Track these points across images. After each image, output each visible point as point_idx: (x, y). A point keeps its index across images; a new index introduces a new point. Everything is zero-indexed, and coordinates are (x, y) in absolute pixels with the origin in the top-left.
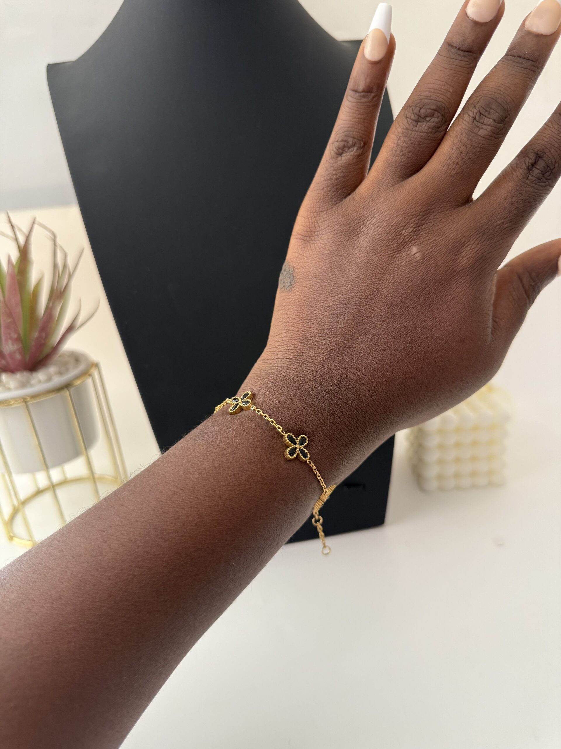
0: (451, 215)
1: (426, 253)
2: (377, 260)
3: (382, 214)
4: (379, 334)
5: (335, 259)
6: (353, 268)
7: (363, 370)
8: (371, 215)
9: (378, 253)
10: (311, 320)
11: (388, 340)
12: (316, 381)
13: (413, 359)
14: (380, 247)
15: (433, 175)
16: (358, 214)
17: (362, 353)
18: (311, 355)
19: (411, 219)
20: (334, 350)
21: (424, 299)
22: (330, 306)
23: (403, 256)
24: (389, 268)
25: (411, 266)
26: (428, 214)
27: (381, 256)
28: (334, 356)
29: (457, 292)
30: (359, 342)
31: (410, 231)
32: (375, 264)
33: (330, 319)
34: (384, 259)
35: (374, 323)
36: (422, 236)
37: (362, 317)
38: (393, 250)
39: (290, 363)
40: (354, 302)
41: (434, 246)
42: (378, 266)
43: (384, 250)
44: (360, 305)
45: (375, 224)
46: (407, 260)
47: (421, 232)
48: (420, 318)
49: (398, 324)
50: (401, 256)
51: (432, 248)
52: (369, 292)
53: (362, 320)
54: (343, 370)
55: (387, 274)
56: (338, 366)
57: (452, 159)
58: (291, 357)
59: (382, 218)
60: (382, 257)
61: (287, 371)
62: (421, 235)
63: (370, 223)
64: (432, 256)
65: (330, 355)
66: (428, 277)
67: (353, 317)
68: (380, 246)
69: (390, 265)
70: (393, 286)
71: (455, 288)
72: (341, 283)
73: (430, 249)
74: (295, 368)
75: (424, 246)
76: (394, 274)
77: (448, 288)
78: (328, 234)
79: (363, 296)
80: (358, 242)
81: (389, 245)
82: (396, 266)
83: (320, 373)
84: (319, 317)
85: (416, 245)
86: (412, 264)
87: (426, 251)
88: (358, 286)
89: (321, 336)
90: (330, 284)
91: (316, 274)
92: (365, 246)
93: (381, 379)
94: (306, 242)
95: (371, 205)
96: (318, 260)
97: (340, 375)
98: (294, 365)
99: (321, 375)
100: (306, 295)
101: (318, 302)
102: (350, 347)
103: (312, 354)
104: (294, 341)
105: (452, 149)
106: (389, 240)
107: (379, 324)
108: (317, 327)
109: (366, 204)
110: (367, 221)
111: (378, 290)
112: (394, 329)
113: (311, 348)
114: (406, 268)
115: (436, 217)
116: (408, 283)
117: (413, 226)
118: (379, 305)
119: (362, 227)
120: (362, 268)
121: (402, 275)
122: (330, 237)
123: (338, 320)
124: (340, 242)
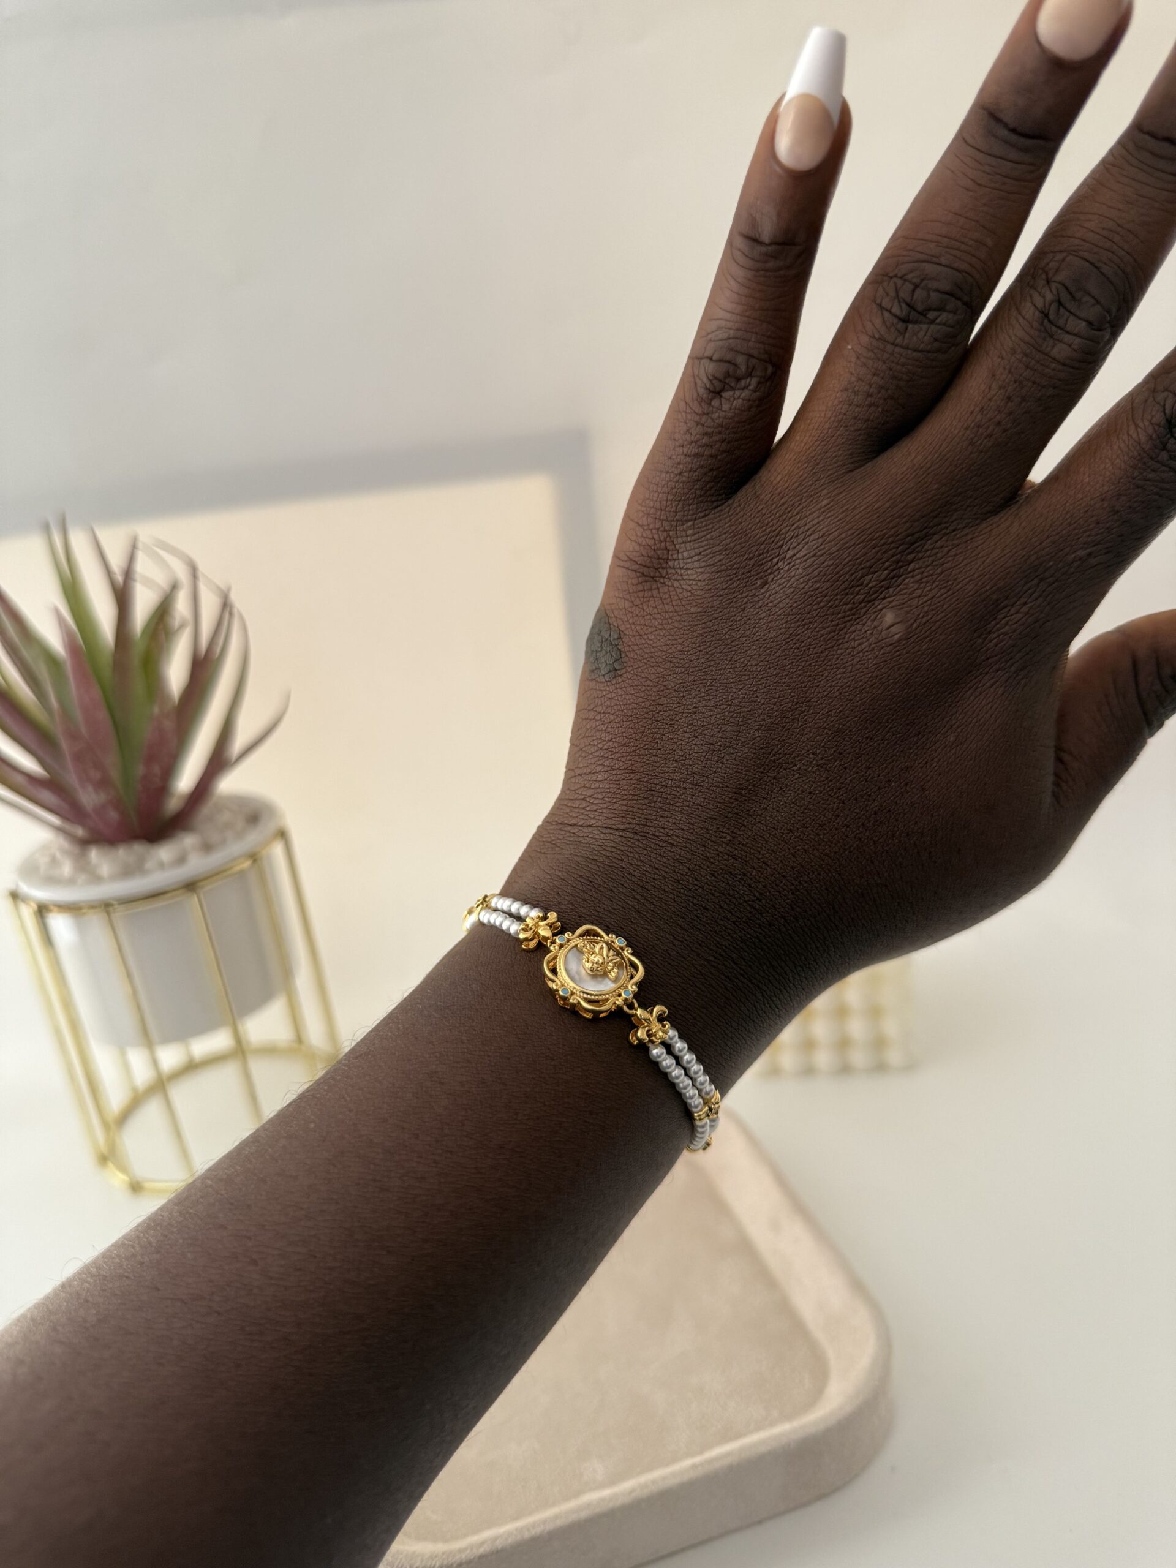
0: (972, 539)
1: (915, 626)
2: (809, 638)
3: (822, 536)
4: (810, 793)
5: (715, 627)
6: (755, 650)
7: (778, 864)
8: (797, 536)
9: (810, 622)
10: (663, 752)
11: (829, 805)
12: (679, 883)
13: (883, 846)
14: (816, 610)
15: (941, 449)
16: (768, 531)
17: (774, 828)
18: (666, 827)
19: (885, 552)
20: (715, 819)
21: (908, 722)
22: (703, 726)
23: (863, 631)
24: (834, 655)
25: (882, 652)
26: (922, 539)
27: (817, 629)
28: (715, 832)
29: (976, 707)
30: (768, 806)
31: (882, 577)
32: (803, 645)
33: (704, 754)
34: (822, 635)
35: (800, 768)
36: (906, 589)
37: (774, 755)
38: (844, 617)
39: (619, 839)
40: (755, 721)
41: (932, 610)
42: (809, 649)
43: (823, 616)
44: (770, 730)
45: (805, 558)
46: (873, 639)
47: (904, 580)
48: (899, 762)
49: (852, 773)
50: (861, 630)
51: (928, 616)
52: (790, 705)
53: (774, 761)
54: (735, 861)
55: (828, 668)
56: (726, 854)
57: (987, 414)
58: (622, 827)
59: (822, 547)
60: (818, 632)
61: (616, 856)
62: (905, 586)
63: (794, 555)
64: (927, 633)
65: (707, 829)
66: (917, 678)
67: (755, 754)
68: (815, 607)
69: (835, 648)
70: (841, 693)
71: (972, 698)
72: (727, 679)
73: (923, 617)
74: (633, 851)
75: (910, 611)
76: (843, 668)
77: (957, 699)
78: (700, 570)
79: (776, 711)
80: (766, 592)
81: (836, 607)
82: (849, 651)
83: (687, 865)
84: (680, 747)
85: (892, 607)
86: (883, 647)
87: (915, 621)
88: (765, 690)
89: (685, 788)
90: (705, 680)
91: (671, 654)
92: (781, 605)
93: (817, 885)
94: (647, 578)
95: (797, 514)
96: (676, 624)
97: (731, 872)
98: (630, 844)
99: (689, 869)
100: (650, 697)
101: (676, 714)
102: (748, 815)
103: (667, 823)
104: (626, 792)
105: (990, 388)
106: (837, 595)
107: (810, 772)
108: (676, 767)
109: (786, 509)
110: (788, 550)
111: (809, 701)
112: (842, 783)
113: (665, 811)
114: (870, 657)
115: (939, 544)
116: (874, 688)
117: (890, 566)
118: (810, 732)
119: (775, 560)
120: (776, 653)
121: (863, 672)
122: (704, 578)
123: (723, 758)
124: (726, 591)
